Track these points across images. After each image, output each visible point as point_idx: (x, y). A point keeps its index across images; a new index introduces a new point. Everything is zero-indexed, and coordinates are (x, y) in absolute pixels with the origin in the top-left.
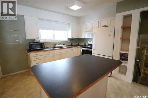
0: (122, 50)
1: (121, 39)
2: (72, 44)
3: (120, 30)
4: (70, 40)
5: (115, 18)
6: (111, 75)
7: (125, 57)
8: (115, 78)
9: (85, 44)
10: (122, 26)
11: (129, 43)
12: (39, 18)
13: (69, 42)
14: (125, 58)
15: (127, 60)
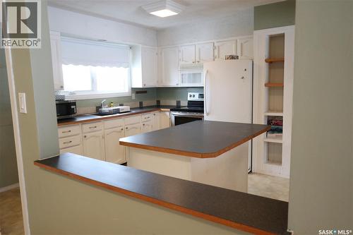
0: (269, 110)
1: (266, 85)
2: (141, 103)
3: (264, 66)
4: (137, 93)
5: (252, 38)
6: (251, 171)
7: (277, 124)
8: (260, 174)
9: (178, 102)
10: (267, 57)
11: (282, 94)
12: (61, 33)
13: (134, 98)
14: (277, 127)
15: (281, 131)
